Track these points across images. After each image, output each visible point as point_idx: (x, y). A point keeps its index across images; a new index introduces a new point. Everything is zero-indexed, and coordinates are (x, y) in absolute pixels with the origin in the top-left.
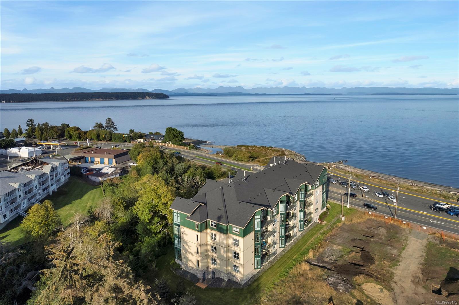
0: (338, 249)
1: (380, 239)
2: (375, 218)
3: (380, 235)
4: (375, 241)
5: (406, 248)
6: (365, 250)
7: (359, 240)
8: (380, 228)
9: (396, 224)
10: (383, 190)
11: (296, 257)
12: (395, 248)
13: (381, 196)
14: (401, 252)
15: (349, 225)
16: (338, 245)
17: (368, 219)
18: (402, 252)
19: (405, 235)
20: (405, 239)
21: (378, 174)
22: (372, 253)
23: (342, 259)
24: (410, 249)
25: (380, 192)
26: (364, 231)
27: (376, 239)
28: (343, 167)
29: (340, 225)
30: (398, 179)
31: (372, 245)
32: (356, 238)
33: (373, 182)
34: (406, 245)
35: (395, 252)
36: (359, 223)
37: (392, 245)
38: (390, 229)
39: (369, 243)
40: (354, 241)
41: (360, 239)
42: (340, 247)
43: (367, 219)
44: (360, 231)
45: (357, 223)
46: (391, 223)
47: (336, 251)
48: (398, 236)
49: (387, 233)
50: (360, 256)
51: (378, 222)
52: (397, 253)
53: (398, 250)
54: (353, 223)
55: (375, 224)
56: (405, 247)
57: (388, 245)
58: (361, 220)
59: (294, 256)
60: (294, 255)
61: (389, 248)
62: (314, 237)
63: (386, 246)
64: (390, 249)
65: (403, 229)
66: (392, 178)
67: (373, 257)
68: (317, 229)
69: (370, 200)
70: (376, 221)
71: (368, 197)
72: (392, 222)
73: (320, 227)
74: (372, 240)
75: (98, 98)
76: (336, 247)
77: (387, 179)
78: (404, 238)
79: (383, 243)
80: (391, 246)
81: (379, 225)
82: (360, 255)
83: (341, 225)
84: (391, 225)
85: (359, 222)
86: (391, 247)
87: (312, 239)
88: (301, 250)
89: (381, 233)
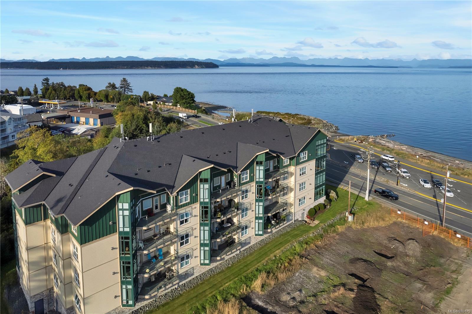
0: (318, 276)
1: (406, 264)
2: (406, 222)
3: (407, 256)
4: (394, 267)
5: (454, 290)
6: (368, 285)
7: (365, 261)
8: (410, 241)
9: (442, 236)
10: (434, 177)
11: (229, 285)
12: (430, 287)
13: (428, 186)
14: (441, 299)
15: (358, 230)
16: (323, 268)
17: (395, 223)
18: (444, 299)
19: (456, 261)
20: (455, 269)
21: (433, 153)
22: (379, 294)
23: (314, 302)
24: (462, 294)
25: (428, 179)
26: (380, 244)
27: (398, 263)
28: (385, 142)
29: (340, 229)
30: (464, 163)
31: (385, 276)
32: (362, 257)
33: (422, 164)
34: (455, 283)
35: (428, 297)
36: (377, 229)
37: (427, 279)
38: (429, 246)
39: (381, 270)
40: (354, 263)
41: (369, 259)
42: (323, 273)
43: (391, 222)
44: (373, 243)
45: (374, 228)
46: (434, 233)
47: (313, 280)
48: (442, 261)
49: (422, 252)
50: (354, 298)
51: (411, 230)
52: (433, 300)
53: (435, 294)
54: (366, 227)
55: (403, 233)
56: (452, 288)
57: (418, 278)
58: (382, 224)
59: (227, 283)
60: (228, 280)
61: (419, 285)
62: (282, 248)
63: (412, 280)
64: (420, 290)
65: (455, 248)
66: (454, 160)
67: (378, 303)
68: (296, 233)
69: (409, 191)
70: (407, 227)
71: (407, 185)
72: (436, 233)
73: (304, 229)
74: (389, 264)
75: (147, 67)
76: (317, 271)
77: (445, 161)
78: (453, 267)
79: (408, 274)
80: (424, 282)
81: (410, 236)
82: (353, 296)
83: (343, 230)
84: (434, 238)
85: (376, 227)
86: (422, 283)
87: (277, 251)
88: (246, 271)
89: (411, 253)
